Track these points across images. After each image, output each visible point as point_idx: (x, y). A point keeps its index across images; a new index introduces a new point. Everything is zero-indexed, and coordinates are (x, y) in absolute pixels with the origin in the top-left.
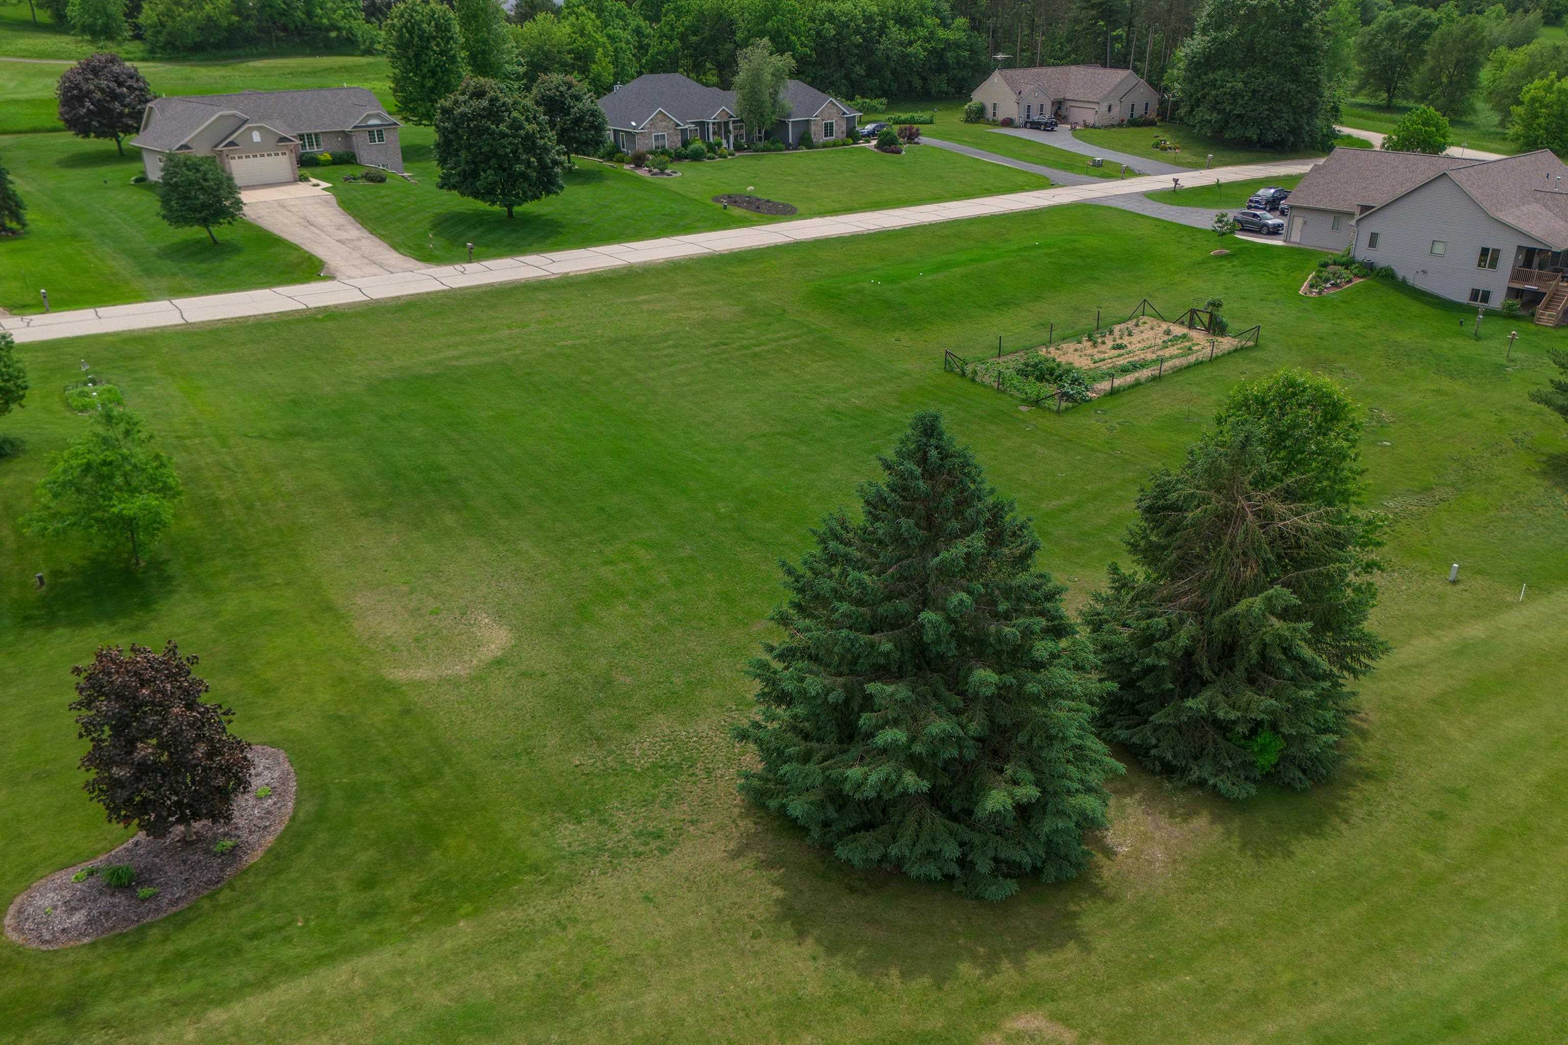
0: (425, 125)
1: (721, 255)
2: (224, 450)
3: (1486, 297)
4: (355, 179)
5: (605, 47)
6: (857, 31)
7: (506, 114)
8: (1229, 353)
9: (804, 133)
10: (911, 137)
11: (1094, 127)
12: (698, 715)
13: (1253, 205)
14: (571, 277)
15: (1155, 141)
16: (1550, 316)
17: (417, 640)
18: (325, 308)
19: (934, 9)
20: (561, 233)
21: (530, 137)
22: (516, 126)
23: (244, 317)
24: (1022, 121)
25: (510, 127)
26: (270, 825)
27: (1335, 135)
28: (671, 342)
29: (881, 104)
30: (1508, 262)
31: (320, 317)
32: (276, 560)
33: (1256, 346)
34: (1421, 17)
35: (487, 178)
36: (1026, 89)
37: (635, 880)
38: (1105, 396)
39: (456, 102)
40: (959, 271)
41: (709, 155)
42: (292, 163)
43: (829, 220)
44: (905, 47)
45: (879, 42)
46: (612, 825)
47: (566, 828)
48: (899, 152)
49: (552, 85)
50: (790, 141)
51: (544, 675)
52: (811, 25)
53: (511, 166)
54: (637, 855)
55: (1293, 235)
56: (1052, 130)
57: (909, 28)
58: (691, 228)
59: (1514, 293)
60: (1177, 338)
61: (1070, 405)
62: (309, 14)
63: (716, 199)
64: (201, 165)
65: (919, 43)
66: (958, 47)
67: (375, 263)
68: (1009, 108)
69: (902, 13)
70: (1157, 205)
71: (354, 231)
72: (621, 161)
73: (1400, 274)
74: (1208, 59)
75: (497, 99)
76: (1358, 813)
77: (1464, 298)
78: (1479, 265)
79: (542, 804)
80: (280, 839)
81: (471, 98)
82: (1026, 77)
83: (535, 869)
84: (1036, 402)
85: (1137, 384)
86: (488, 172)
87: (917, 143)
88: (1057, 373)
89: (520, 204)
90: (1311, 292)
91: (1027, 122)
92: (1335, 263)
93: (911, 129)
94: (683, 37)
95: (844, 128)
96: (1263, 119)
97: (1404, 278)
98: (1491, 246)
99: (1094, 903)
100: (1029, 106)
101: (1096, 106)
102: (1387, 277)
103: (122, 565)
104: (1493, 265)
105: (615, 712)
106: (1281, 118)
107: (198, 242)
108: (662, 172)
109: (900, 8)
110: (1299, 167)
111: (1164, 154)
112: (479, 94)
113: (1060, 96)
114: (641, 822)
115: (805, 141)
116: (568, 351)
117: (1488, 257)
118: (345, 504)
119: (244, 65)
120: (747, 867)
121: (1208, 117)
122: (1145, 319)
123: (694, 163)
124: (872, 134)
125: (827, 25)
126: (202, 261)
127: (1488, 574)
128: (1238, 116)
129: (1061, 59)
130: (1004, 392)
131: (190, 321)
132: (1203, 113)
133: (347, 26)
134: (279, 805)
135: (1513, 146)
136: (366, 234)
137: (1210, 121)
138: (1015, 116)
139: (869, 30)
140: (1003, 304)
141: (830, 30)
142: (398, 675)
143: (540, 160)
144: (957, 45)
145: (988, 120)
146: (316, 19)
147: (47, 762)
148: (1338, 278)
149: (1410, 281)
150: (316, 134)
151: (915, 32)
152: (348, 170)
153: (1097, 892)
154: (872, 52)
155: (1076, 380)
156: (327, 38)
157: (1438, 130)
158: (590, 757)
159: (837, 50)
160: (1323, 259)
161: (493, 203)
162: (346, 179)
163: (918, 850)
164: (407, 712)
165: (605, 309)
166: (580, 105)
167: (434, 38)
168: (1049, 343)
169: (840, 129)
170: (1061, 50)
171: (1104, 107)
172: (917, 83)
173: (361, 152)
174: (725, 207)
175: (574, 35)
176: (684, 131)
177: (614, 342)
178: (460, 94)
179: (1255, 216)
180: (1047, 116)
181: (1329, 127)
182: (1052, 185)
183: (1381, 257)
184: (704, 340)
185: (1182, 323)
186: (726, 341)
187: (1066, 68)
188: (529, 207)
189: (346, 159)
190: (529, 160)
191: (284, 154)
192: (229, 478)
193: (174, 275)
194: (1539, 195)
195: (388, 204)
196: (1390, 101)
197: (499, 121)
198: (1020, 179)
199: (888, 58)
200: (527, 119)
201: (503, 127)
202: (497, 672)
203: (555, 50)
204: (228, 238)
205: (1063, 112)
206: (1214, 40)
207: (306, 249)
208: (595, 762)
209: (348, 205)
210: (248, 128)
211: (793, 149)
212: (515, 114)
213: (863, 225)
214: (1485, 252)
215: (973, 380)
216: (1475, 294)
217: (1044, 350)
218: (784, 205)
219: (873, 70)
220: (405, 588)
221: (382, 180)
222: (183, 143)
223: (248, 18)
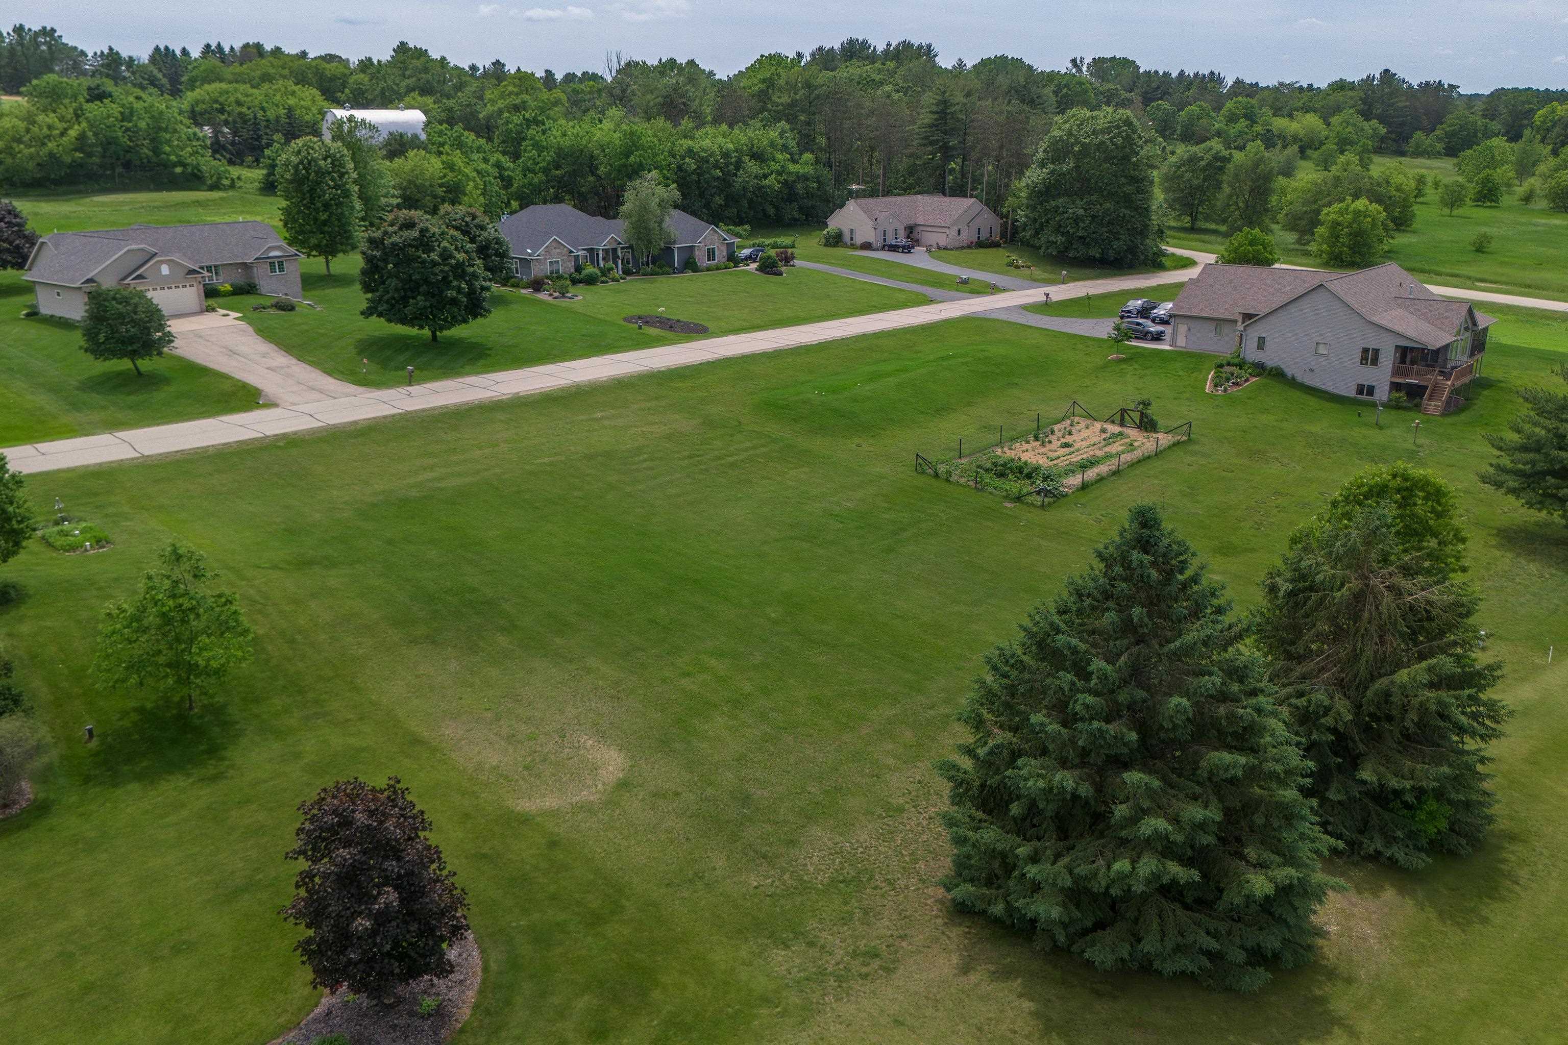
0: (314, 256)
1: (659, 372)
2: (244, 583)
3: (1371, 391)
4: (264, 308)
5: (474, 181)
6: (716, 166)
7: (436, 244)
8: (1169, 447)
9: (690, 258)
10: (787, 259)
11: (946, 249)
12: (853, 825)
13: (1126, 314)
14: (523, 397)
15: (1008, 260)
16: (1435, 405)
17: (526, 768)
18: (284, 436)
19: (784, 145)
20: (490, 355)
21: (460, 265)
22: (446, 256)
23: (202, 448)
24: (880, 244)
25: (441, 256)
26: (465, 979)
27: (1163, 254)
28: (645, 456)
29: (745, 230)
30: (1388, 359)
31: (281, 444)
32: (337, 695)
33: (1190, 440)
34: (1214, 151)
35: (417, 304)
36: (882, 216)
37: (875, 1003)
38: (1078, 490)
39: (385, 233)
40: (892, 380)
41: (603, 279)
42: (199, 295)
43: (743, 337)
44: (760, 180)
45: (735, 175)
46: (823, 947)
47: (776, 955)
48: (781, 274)
49: (458, 216)
50: (676, 265)
51: (677, 794)
52: (671, 159)
53: (441, 292)
54: (864, 976)
55: (1178, 341)
56: (909, 252)
57: (762, 162)
58: (614, 347)
59: (1395, 387)
60: (1114, 435)
61: (1052, 500)
62: (156, 151)
63: (628, 320)
64: (132, 298)
65: (773, 176)
66: (807, 179)
67: (313, 389)
68: (866, 232)
69: (755, 149)
70: (1039, 317)
71: (281, 359)
72: (517, 286)
73: (1289, 372)
74: (1048, 189)
75: (427, 230)
76: (1523, 873)
77: (1352, 393)
78: (1361, 363)
79: (740, 932)
80: (481, 992)
81: (401, 229)
82: (881, 205)
83: (765, 1000)
84: (1018, 499)
85: (1101, 479)
86: (419, 298)
87: (793, 266)
88: (1026, 471)
89: (449, 328)
90: (1217, 391)
91: (884, 246)
92: (1229, 364)
93: (787, 252)
94: (546, 171)
95: (725, 253)
96: (1103, 240)
97: (1293, 375)
98: (1371, 346)
99: (1334, 985)
100: (885, 231)
101: (946, 230)
102: (1278, 374)
103: (174, 712)
104: (1375, 362)
105: (769, 828)
106: (1118, 239)
107: (119, 374)
108: (563, 295)
109: (753, 145)
110: (1144, 281)
111: (1016, 271)
112: (409, 225)
113: (912, 222)
114: (849, 941)
115: (690, 265)
116: (548, 468)
117: (1370, 357)
118: (390, 631)
119: (88, 200)
120: (982, 980)
121: (1052, 238)
122: (1076, 419)
123: (591, 287)
124: (749, 259)
125: (687, 160)
126: (129, 394)
127: (1507, 640)
128: (1081, 238)
129: (905, 190)
130: (982, 490)
131: (146, 454)
132: (1047, 236)
133: (195, 162)
134: (464, 956)
135: (1318, 261)
136: (294, 361)
137: (1056, 243)
138: (872, 240)
139: (727, 164)
140: (942, 410)
141: (691, 164)
142: (526, 806)
143: (470, 284)
144: (805, 178)
145: (846, 244)
146: (163, 156)
147: (180, 931)
148: (1236, 377)
149: (1299, 379)
150: (215, 267)
151: (768, 167)
152: (252, 300)
153: (1331, 974)
154: (730, 185)
155: (1048, 477)
156: (173, 173)
157: (1265, 248)
158: (766, 878)
159: (698, 182)
160: (1219, 361)
161: (422, 327)
162: (255, 309)
163: (1170, 945)
164: (553, 844)
165: (568, 426)
166: (485, 234)
167: (329, 173)
168: (1000, 444)
169: (721, 253)
170: (904, 182)
171: (955, 229)
172: (771, 211)
173: (262, 283)
174: (640, 328)
175: (444, 171)
176: (577, 257)
177: (590, 457)
178: (389, 225)
179: (1139, 324)
180: (902, 240)
181: (1157, 247)
182: (931, 301)
183: (1270, 358)
184: (678, 452)
185: (1113, 422)
186: (698, 453)
187: (913, 197)
188: (458, 332)
189: (247, 289)
190: (459, 286)
191: (191, 286)
192: (260, 612)
193: (104, 408)
194: (1399, 301)
195: (307, 331)
196: (1193, 224)
197: (429, 249)
198: (902, 297)
199: (744, 189)
200: (456, 249)
201: (434, 256)
202: (628, 794)
203: (427, 184)
204: (151, 369)
205: (915, 235)
206: (1052, 172)
207: (237, 377)
208: (773, 882)
209: (265, 333)
210: (158, 261)
211: (679, 273)
212: (445, 244)
213: (782, 341)
214: (1365, 351)
215: (947, 480)
216: (1360, 389)
217: (999, 450)
218: (695, 325)
219: (732, 199)
220: (489, 715)
221: (292, 308)
222: (89, 277)
223: (90, 155)
